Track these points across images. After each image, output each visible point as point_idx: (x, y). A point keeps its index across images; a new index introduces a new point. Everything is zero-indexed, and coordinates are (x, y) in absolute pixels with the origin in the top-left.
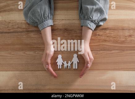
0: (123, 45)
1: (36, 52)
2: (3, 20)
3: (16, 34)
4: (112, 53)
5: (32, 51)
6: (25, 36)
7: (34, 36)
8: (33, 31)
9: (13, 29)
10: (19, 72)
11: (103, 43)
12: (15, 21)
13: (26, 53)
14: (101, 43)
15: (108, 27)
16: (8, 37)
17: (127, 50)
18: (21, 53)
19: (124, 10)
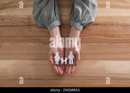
0: (112, 39)
1: (36, 44)
2: (8, 15)
3: (19, 28)
4: (103, 45)
5: (33, 42)
6: (26, 30)
7: (34, 30)
8: (34, 26)
9: (16, 23)
10: (20, 60)
11: (95, 37)
12: (18, 16)
13: (27, 44)
14: (93, 37)
15: (99, 22)
16: (12, 30)
17: (116, 43)
18: (23, 44)
19: (114, 8)
